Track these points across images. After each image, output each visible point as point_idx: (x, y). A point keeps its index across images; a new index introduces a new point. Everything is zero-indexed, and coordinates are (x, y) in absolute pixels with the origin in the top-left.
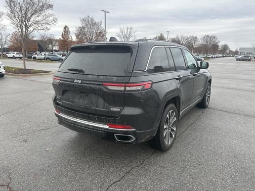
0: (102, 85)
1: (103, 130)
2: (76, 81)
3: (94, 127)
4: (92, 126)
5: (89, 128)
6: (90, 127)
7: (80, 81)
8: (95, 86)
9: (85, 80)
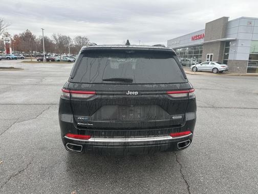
0: (166, 94)
1: (167, 142)
2: (129, 93)
3: (156, 141)
4: (154, 141)
5: (149, 145)
6: (150, 143)
7: (136, 93)
8: (157, 96)
9: (144, 91)
